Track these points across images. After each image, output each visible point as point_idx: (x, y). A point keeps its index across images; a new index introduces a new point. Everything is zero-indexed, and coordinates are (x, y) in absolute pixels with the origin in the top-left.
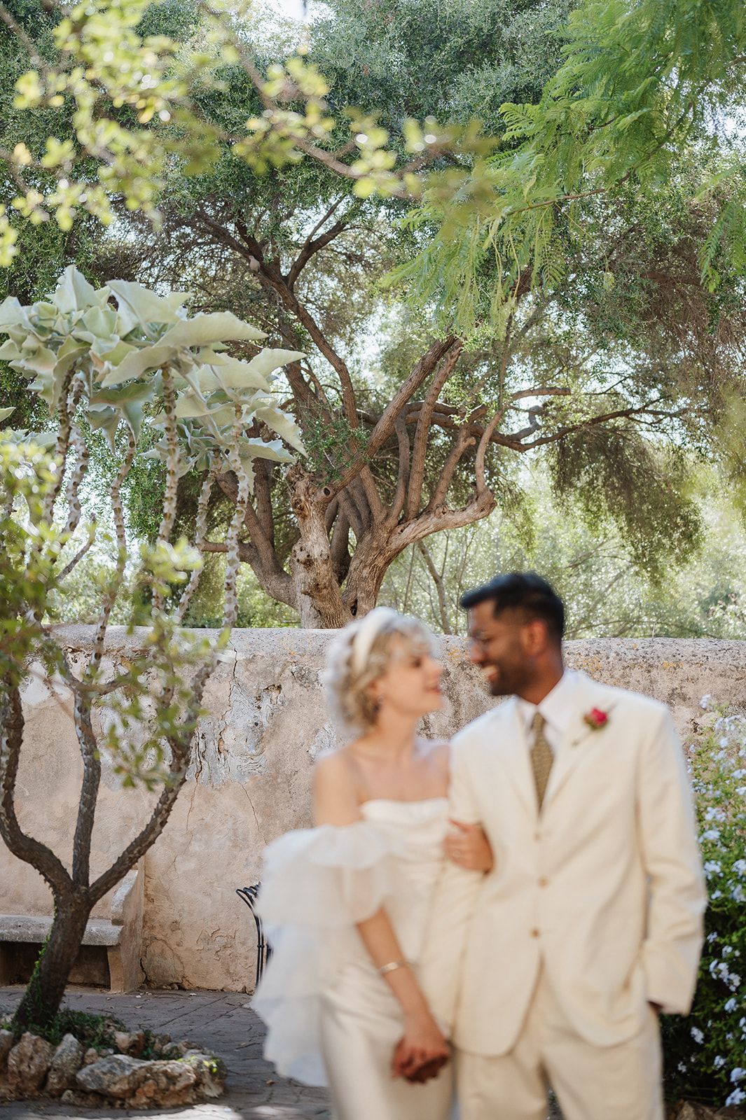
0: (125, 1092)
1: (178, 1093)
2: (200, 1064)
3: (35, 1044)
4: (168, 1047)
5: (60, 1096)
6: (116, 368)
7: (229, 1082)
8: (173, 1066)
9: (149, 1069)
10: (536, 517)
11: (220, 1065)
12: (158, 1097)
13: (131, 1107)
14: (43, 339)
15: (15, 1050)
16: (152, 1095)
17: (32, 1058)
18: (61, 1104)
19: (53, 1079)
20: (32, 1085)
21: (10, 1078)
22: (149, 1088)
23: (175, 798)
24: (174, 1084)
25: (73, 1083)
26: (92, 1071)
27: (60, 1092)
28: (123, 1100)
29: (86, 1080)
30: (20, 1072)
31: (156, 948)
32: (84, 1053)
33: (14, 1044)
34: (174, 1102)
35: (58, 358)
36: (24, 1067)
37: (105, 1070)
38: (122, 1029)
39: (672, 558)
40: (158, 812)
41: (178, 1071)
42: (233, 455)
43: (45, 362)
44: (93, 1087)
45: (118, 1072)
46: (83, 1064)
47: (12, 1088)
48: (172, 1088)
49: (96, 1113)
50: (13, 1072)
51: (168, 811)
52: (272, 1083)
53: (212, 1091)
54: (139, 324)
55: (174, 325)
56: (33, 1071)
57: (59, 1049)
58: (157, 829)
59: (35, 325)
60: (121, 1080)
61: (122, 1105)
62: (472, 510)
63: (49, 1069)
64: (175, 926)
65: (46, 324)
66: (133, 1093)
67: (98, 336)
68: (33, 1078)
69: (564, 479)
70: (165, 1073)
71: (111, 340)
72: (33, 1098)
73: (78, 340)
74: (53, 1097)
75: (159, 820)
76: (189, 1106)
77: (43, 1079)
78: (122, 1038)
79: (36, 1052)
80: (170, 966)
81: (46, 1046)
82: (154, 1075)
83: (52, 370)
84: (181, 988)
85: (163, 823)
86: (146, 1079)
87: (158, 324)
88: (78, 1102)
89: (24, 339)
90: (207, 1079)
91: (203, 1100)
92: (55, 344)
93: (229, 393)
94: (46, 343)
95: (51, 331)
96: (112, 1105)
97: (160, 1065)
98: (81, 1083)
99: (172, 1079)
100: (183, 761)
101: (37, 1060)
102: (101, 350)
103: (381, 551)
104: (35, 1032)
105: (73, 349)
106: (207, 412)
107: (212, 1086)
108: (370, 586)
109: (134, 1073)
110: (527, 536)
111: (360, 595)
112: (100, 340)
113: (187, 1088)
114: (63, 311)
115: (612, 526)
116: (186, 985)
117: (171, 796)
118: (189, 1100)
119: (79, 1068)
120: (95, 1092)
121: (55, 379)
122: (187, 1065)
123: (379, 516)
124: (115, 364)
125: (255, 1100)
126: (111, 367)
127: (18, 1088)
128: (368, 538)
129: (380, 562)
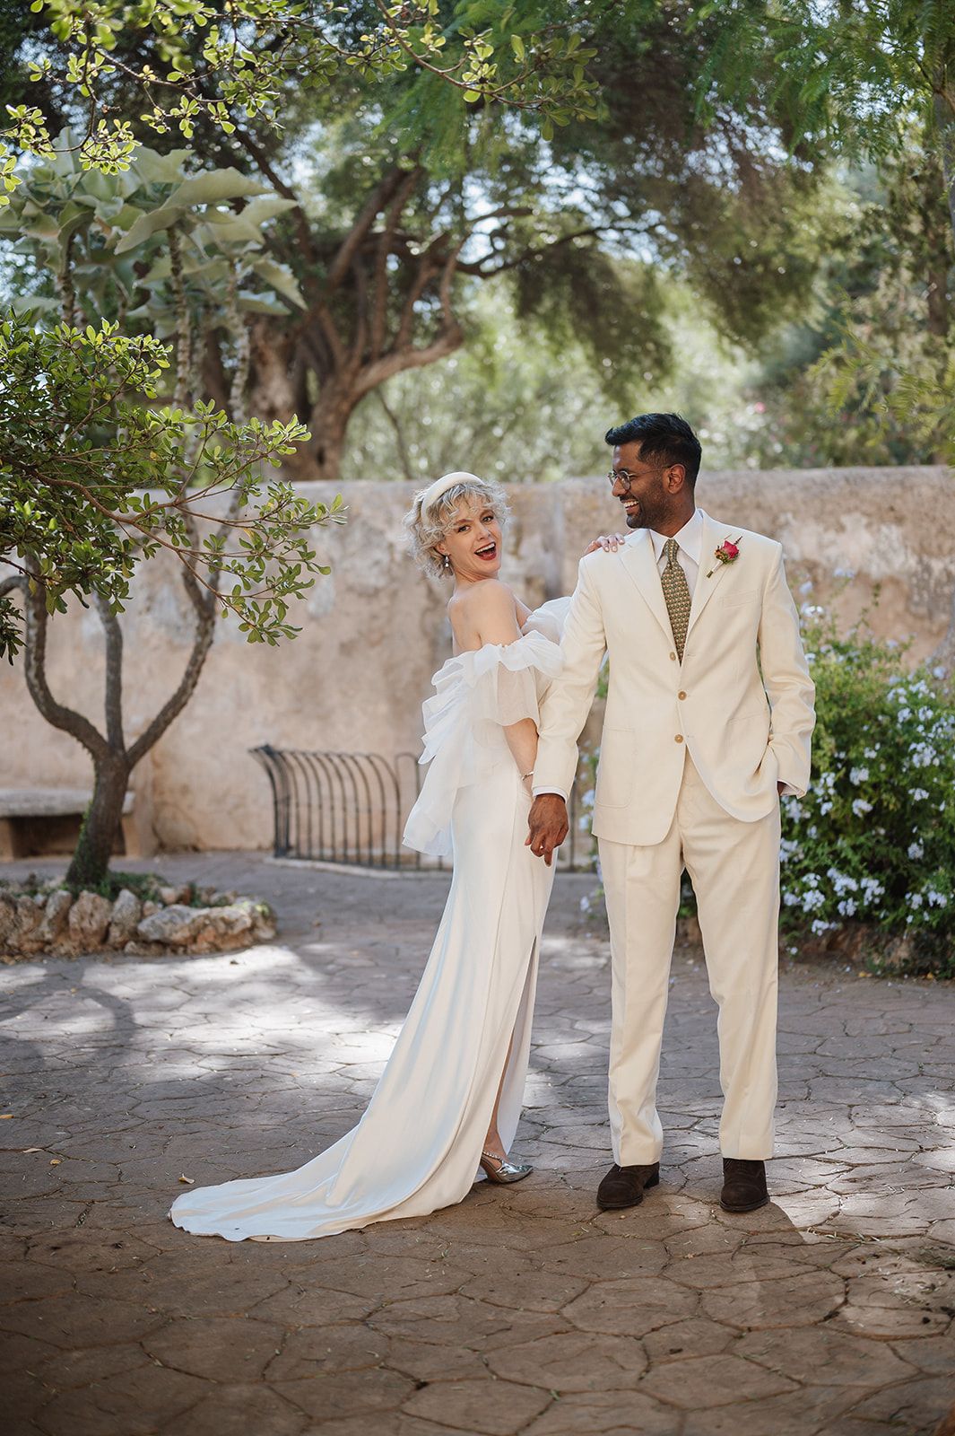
0: (186, 939)
1: (236, 937)
2: (253, 910)
3: (94, 902)
4: (215, 898)
5: (123, 948)
6: (126, 233)
7: (280, 925)
8: (227, 912)
9: (207, 917)
10: (497, 348)
11: (270, 909)
12: (218, 942)
13: (194, 953)
14: (43, 205)
15: (75, 908)
16: (211, 939)
17: (92, 915)
18: (125, 955)
19: (115, 933)
20: (95, 941)
21: (73, 936)
22: (209, 934)
23: (203, 661)
24: (232, 928)
25: (135, 935)
26: (153, 922)
27: (123, 944)
28: (185, 946)
29: (148, 931)
30: (82, 929)
31: (167, 813)
32: (142, 905)
33: (72, 903)
34: (233, 945)
35: (61, 225)
36: (85, 924)
37: (166, 919)
38: (166, 884)
39: (643, 386)
40: (188, 675)
41: (233, 917)
42: (229, 311)
43: (46, 228)
44: (156, 936)
45: (178, 920)
46: (142, 916)
47: (76, 944)
48: (230, 932)
49: (162, 959)
50: (75, 930)
51: (198, 672)
52: (319, 925)
53: (266, 933)
54: (142, 186)
55: (179, 186)
56: (95, 926)
57: (118, 905)
58: (189, 690)
59: (32, 191)
60: (182, 928)
61: (185, 952)
62: (439, 346)
63: (110, 924)
64: (185, 790)
65: (44, 189)
66: (194, 940)
67: (100, 199)
68: (95, 933)
69: (526, 306)
70: (223, 919)
71: (113, 202)
72: (96, 952)
73: (78, 204)
74: (116, 949)
75: (190, 682)
76: (246, 947)
77: (105, 936)
78: (168, 893)
79: (96, 908)
80: (184, 829)
81: (104, 902)
82: (213, 922)
83: (56, 236)
84: (196, 849)
85: (194, 685)
86: (205, 926)
87: (161, 184)
88: (142, 951)
89: (23, 206)
90: (260, 923)
91: (259, 942)
92: (55, 209)
93: (222, 247)
94: (45, 209)
95: (48, 195)
96: (175, 952)
97: (216, 912)
98: (143, 934)
99: (229, 924)
100: (209, 623)
101: (97, 916)
102: (106, 215)
103: (345, 395)
104: (91, 891)
105: (75, 215)
106: (199, 268)
107: (265, 928)
108: (335, 433)
109: (193, 921)
110: (489, 370)
111: (326, 443)
112: (103, 204)
113: (243, 931)
114: (59, 174)
115: (578, 353)
116: (200, 846)
117: (200, 658)
118: (246, 942)
119: (139, 921)
120: (158, 942)
121: (61, 247)
122: (241, 910)
123: (341, 358)
124: (124, 229)
125: (308, 938)
126: (121, 233)
127: (81, 943)
128: (330, 382)
129: (345, 407)
